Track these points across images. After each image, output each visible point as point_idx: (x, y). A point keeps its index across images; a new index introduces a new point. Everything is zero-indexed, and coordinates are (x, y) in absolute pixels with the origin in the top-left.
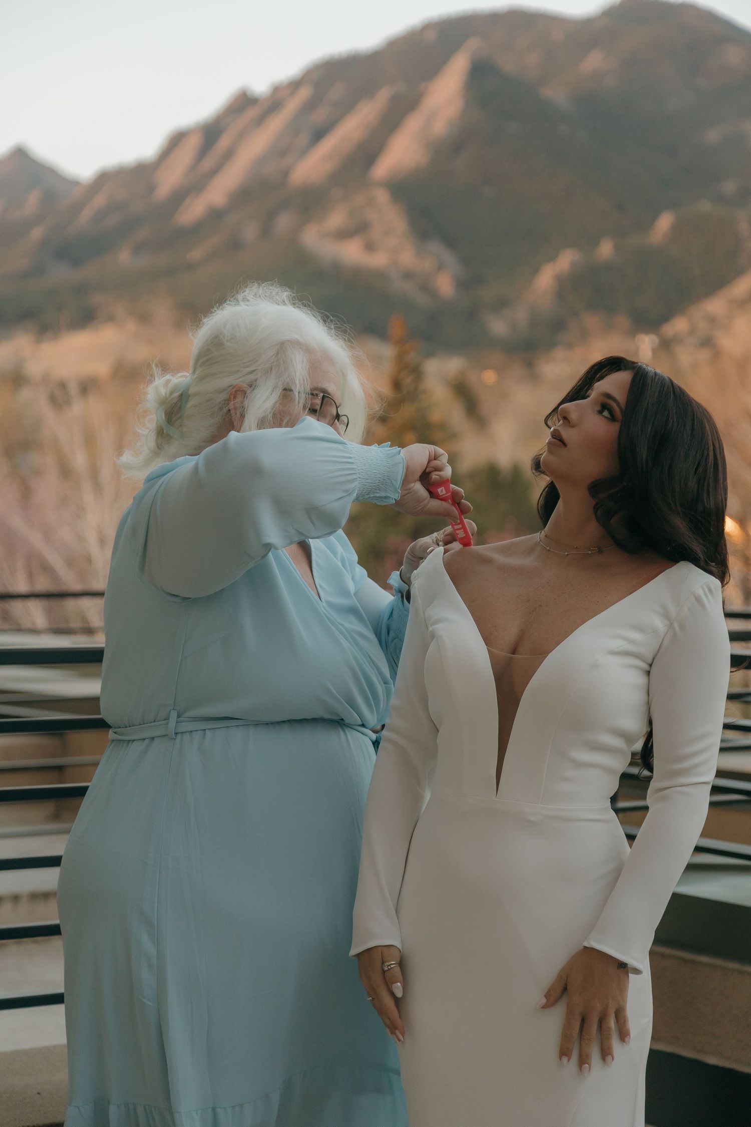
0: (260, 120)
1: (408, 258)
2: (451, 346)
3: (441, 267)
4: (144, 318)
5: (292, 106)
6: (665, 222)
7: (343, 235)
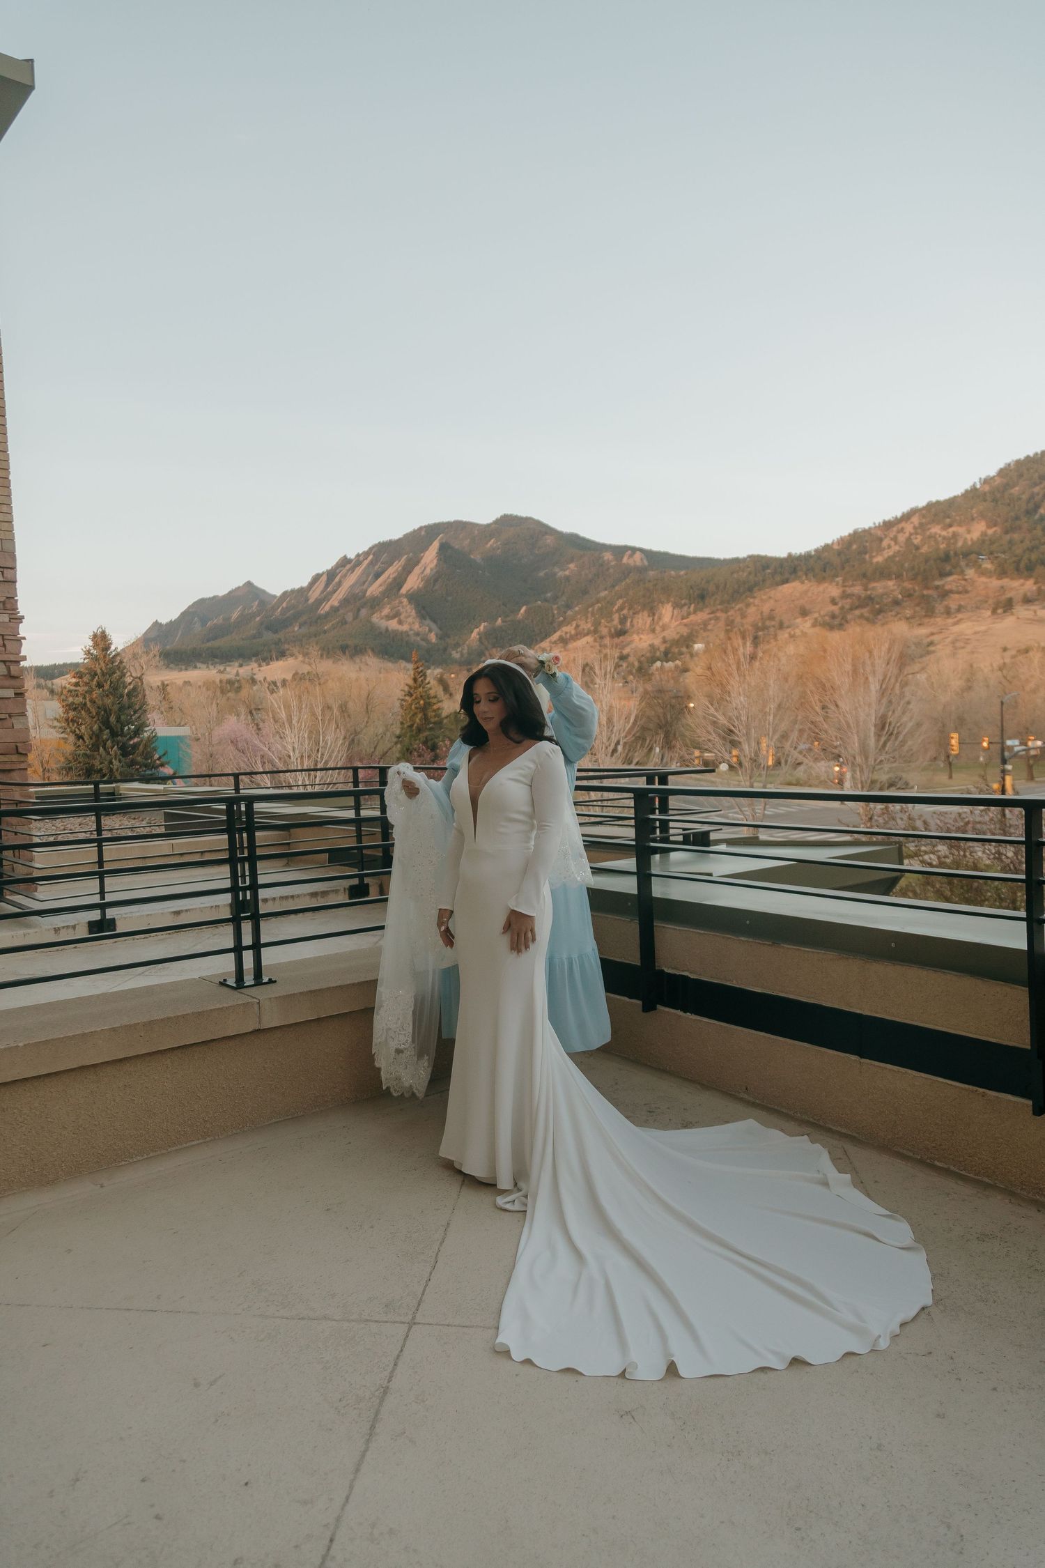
0: (353, 570)
1: (416, 627)
2: (438, 664)
3: (430, 631)
4: (306, 655)
5: (366, 562)
6: (524, 609)
7: (389, 618)
